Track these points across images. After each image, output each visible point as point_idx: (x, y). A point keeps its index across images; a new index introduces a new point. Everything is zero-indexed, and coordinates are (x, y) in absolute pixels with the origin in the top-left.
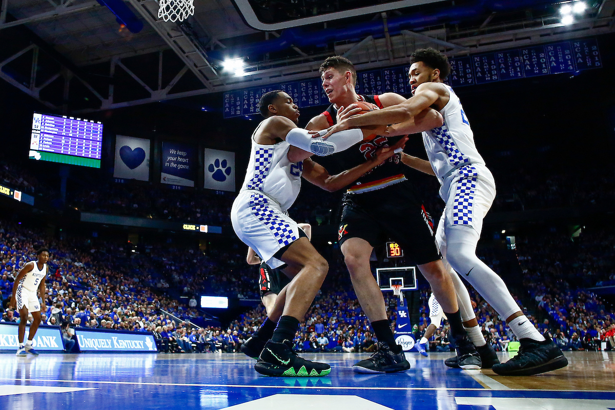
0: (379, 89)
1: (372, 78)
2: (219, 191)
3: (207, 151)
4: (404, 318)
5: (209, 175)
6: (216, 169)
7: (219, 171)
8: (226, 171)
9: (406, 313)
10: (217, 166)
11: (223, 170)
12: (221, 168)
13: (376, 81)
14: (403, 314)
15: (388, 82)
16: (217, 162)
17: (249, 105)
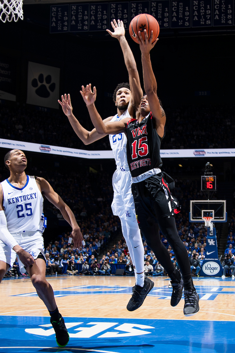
0: (208, 18)
1: (202, 6)
2: (42, 107)
3: (31, 65)
4: (212, 245)
5: (32, 90)
6: (40, 84)
7: (43, 87)
8: (50, 87)
9: (214, 242)
10: (41, 81)
11: (47, 86)
12: (44, 83)
13: (206, 9)
14: (211, 242)
15: (217, 12)
16: (41, 76)
17: (77, 21)
